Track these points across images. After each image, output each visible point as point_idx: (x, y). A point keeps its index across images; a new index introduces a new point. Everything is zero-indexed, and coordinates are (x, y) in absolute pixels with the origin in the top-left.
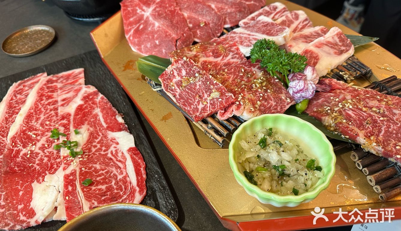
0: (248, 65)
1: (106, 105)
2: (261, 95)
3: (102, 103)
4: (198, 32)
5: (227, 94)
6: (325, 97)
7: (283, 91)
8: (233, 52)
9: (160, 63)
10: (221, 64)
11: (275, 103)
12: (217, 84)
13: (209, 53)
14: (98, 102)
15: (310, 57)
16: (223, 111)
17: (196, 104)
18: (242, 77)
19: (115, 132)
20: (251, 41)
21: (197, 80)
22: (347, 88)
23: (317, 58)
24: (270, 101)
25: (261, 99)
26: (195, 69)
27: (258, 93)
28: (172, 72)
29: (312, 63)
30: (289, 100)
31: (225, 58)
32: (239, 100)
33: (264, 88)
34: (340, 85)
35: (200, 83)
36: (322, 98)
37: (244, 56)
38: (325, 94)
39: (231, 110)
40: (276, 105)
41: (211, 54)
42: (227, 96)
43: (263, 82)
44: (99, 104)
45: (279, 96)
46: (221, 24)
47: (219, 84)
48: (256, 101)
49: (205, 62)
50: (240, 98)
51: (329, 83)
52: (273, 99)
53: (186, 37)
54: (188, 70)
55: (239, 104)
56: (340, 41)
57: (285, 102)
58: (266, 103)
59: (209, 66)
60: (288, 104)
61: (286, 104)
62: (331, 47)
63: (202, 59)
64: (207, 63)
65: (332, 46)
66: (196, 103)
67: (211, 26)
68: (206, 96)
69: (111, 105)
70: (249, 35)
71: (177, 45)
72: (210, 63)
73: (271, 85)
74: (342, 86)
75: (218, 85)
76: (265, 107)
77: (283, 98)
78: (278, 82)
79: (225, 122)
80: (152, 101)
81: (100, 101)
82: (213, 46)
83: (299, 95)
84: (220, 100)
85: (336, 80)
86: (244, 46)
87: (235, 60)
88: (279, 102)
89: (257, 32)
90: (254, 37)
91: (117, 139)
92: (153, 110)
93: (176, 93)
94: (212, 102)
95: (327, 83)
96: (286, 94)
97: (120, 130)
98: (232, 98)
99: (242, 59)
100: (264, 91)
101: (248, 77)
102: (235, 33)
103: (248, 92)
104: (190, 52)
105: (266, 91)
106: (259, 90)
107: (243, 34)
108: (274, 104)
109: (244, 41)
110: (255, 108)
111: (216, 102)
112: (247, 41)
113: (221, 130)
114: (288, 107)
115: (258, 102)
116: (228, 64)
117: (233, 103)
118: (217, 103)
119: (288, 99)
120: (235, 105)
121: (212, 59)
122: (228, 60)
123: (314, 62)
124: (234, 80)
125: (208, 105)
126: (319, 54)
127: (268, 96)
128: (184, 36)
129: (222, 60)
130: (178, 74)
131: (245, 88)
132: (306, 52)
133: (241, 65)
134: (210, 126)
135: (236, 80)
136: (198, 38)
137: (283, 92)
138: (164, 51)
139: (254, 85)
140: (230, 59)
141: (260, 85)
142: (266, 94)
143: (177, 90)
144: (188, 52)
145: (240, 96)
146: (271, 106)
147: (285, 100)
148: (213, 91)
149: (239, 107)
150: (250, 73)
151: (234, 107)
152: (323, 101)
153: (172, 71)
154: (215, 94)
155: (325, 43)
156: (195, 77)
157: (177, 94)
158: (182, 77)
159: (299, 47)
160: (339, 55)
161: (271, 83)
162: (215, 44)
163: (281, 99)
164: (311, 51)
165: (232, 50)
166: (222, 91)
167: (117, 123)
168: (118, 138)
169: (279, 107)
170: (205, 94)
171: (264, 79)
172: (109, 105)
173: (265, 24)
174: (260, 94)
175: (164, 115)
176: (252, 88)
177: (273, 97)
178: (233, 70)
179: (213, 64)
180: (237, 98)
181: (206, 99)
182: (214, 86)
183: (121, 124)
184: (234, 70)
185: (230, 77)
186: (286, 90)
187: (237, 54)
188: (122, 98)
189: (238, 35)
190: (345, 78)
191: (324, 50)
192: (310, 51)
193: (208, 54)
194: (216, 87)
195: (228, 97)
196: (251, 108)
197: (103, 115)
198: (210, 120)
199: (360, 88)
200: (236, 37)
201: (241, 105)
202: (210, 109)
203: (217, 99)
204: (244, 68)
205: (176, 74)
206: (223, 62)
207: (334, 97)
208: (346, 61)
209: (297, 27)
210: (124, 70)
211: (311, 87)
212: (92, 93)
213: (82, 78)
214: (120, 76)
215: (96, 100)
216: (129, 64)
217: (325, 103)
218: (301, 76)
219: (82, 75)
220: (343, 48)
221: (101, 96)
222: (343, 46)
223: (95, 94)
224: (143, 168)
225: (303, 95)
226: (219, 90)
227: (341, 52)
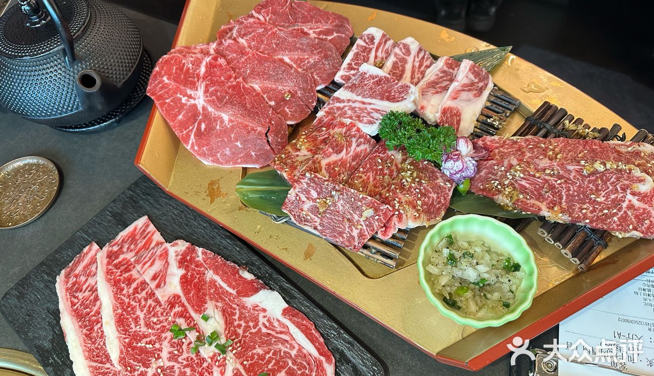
0: (382, 151)
1: (216, 262)
2: (417, 190)
3: (209, 260)
4: (287, 110)
5: (382, 208)
6: (487, 168)
7: (438, 175)
8: (354, 136)
9: (268, 182)
10: (349, 160)
11: (436, 195)
12: (365, 198)
13: (328, 150)
14: (202, 262)
15: (451, 117)
16: (384, 228)
17: (348, 232)
18: (382, 170)
19: (252, 295)
20: (371, 115)
21: (336, 198)
22: (504, 142)
23: (459, 113)
24: (430, 195)
25: (419, 196)
26: (327, 185)
27: (412, 190)
28: (298, 198)
29: (455, 122)
30: (449, 185)
31: (349, 149)
32: (397, 208)
33: (417, 180)
34: (497, 142)
35: (342, 202)
36: (484, 169)
37: (370, 136)
38: (485, 163)
39: (393, 224)
40: (438, 198)
41: (330, 150)
42: (382, 210)
43: (413, 172)
44: (206, 264)
45: (437, 184)
46: (312, 87)
47: (367, 198)
48: (415, 202)
49: (329, 165)
50: (397, 205)
51: (483, 145)
52: (431, 190)
53: (277, 125)
54: (318, 189)
55: (399, 214)
56: (475, 77)
57: (445, 188)
58: (426, 199)
59: (336, 169)
60: (449, 191)
61: (447, 192)
62: (469, 90)
63: (324, 162)
64: (332, 166)
65: (469, 88)
66: (347, 230)
67: (300, 95)
68: (356, 217)
69: (223, 259)
70: (364, 103)
71: (270, 140)
72: (335, 163)
73: (422, 172)
74: (498, 143)
75: (367, 200)
76: (427, 205)
77: (442, 184)
78: (427, 164)
79: (391, 241)
80: (278, 236)
81: (203, 258)
82: (323, 133)
83: (458, 176)
84: (377, 217)
85: (490, 138)
86: (366, 123)
87: (362, 147)
88: (440, 191)
89: (371, 97)
90: (372, 106)
91: (259, 305)
92: (286, 249)
93: (315, 223)
94: (367, 223)
95: (481, 145)
96: (442, 177)
97: (256, 291)
98: (390, 210)
99: (369, 142)
100: (418, 184)
101: (389, 166)
102: (338, 100)
103: (401, 193)
104: (298, 153)
105: (420, 183)
106: (413, 185)
107: (354, 102)
108: (435, 196)
109: (362, 115)
110: (418, 211)
111: (372, 222)
112: (365, 115)
113: (391, 253)
114: (451, 194)
115: (418, 202)
116: (356, 157)
117: (393, 215)
118: (374, 222)
119: (447, 183)
120: (395, 216)
121: (334, 158)
122: (354, 151)
123: (457, 120)
124: (375, 179)
125: (365, 228)
126: (458, 107)
127: (425, 188)
128: (273, 125)
129: (347, 153)
130: (308, 198)
131: (396, 189)
132: (444, 112)
133: (374, 155)
134: (374, 251)
135: (378, 177)
136: (290, 119)
137: (439, 176)
138: (253, 154)
139: (404, 180)
140: (356, 148)
141: (411, 178)
142: (422, 188)
143: (314, 219)
144: (296, 153)
145: (395, 202)
146: (433, 200)
147: (445, 186)
148: (364, 208)
149: (400, 217)
150: (388, 161)
151: (395, 219)
152: (487, 174)
153: (297, 195)
154: (369, 213)
155: (461, 88)
156: (332, 196)
157: (317, 224)
158: (314, 200)
159: (432, 105)
160: (479, 96)
161: (420, 168)
162: (324, 129)
163: (440, 187)
164: (449, 107)
165: (353, 133)
166: (375, 205)
167: (247, 282)
168: (260, 303)
169: (442, 198)
170: (354, 214)
171: (412, 167)
172: (220, 260)
173: (376, 80)
174: (415, 190)
175: (304, 251)
176: (404, 185)
177: (431, 188)
178: (368, 166)
179: (340, 163)
180: (393, 206)
181: (358, 221)
182: (361, 202)
183: (252, 281)
184: (370, 165)
185: (369, 178)
186: (439, 171)
187: (360, 137)
188: (229, 241)
189: (346, 104)
190: (495, 126)
191: (462, 99)
192: (448, 109)
193: (327, 152)
194: (364, 202)
195: (384, 210)
196: (415, 214)
197: (221, 278)
198: (371, 243)
199: (519, 139)
200: (346, 108)
201: (402, 214)
202: (368, 233)
203: (373, 217)
204: (379, 156)
205: (304, 198)
206: (349, 155)
207: (498, 166)
208: (488, 98)
209: (413, 66)
210: (212, 201)
211: (471, 165)
212: (185, 251)
213: (155, 232)
214: (211, 212)
215: (197, 259)
216: (213, 189)
217: (490, 176)
218: (457, 156)
219: (152, 227)
220: (481, 84)
221: (200, 250)
222: (480, 81)
223: (190, 251)
224: (314, 329)
225: (464, 175)
226: (370, 205)
227: (481, 91)
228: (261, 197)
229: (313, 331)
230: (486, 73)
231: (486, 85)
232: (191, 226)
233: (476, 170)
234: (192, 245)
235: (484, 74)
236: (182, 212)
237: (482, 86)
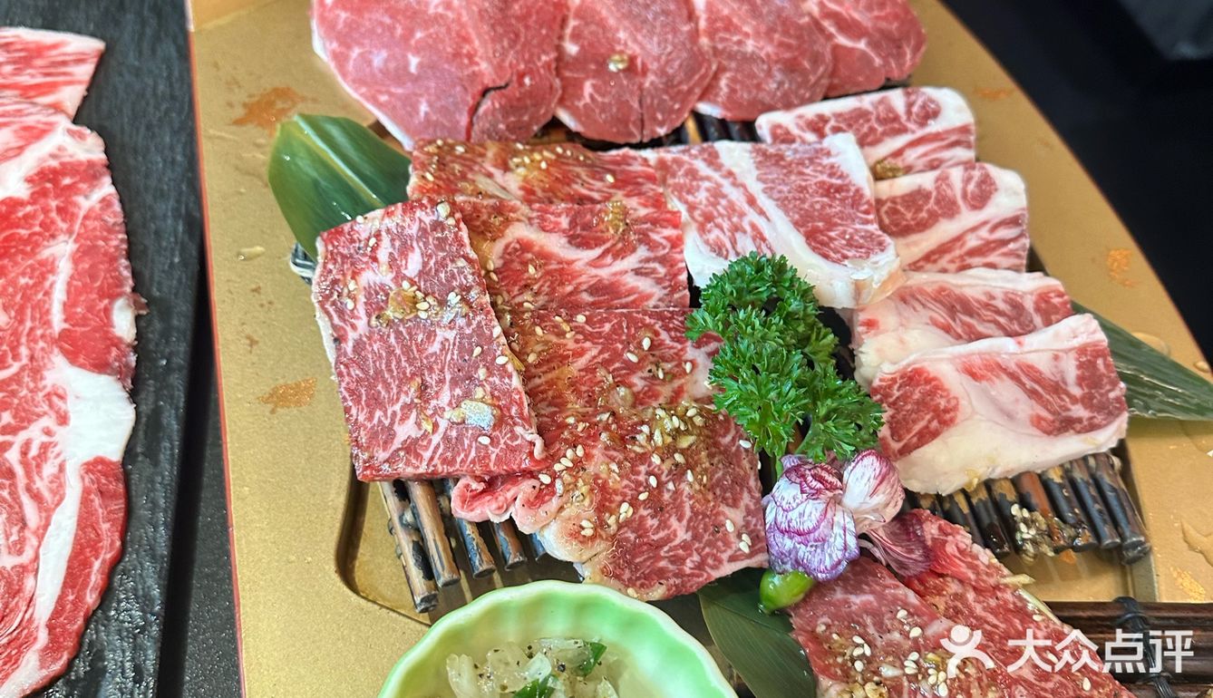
0: (676, 330)
1: (106, 240)
2: (653, 481)
3: (97, 224)
4: (588, 88)
5: (519, 430)
6: (880, 597)
7: (746, 499)
8: (652, 246)
9: (367, 169)
10: (583, 278)
11: (688, 536)
12: (506, 371)
13: (559, 215)
14: (82, 214)
15: (918, 403)
16: (481, 487)
17: (394, 413)
18: (631, 368)
19: (82, 366)
20: (738, 235)
21: (448, 316)
22: (997, 587)
23: (948, 416)
24: (673, 521)
25: (643, 497)
26: (461, 271)
27: (643, 468)
28: (373, 241)
29: (917, 428)
30: (744, 546)
31: (609, 259)
32: (557, 467)
33: (679, 458)
34: (974, 568)
35: (451, 335)
36: (872, 592)
37: (690, 278)
38: (889, 581)
39: (509, 495)
40: (685, 546)
41: (564, 222)
42: (514, 437)
43: (687, 432)
44: (83, 224)
45: (718, 514)
46: (690, 91)
47: (510, 377)
48: (618, 498)
49: (525, 246)
50: (566, 462)
51: (934, 539)
52: (688, 513)
53: (531, 94)
54: (432, 263)
55: (547, 486)
56: (1080, 381)
57: (727, 544)
58: (652, 523)
59: (531, 270)
60: (732, 559)
61: (725, 556)
62: (1032, 394)
63: (520, 231)
64: (529, 256)
65: (1037, 387)
66: (397, 407)
67: (647, 84)
68: (445, 397)
69: (125, 246)
70: (752, 201)
71: (481, 110)
72: (545, 256)
73: (711, 456)
74: (978, 574)
75: (507, 380)
76: (639, 537)
77: (729, 527)
78: (746, 450)
79: (469, 532)
80: (270, 303)
81: (91, 209)
82: (598, 184)
83: (788, 544)
84: (485, 440)
85: (969, 541)
86: (707, 242)
87: (644, 285)
88: (706, 537)
89: (783, 203)
90: (761, 222)
91: (70, 399)
92: (253, 342)
93: (348, 329)
94: (454, 434)
95: (928, 537)
96: (749, 512)
97: (100, 366)
98: (531, 454)
99: (674, 289)
100: (670, 471)
101: (655, 377)
102: (713, 160)
103: (607, 448)
104: (497, 173)
105: (678, 473)
106: (656, 460)
107: (735, 184)
108: (683, 535)
109: (719, 220)
110: (600, 524)
111: (466, 442)
112: (726, 225)
113: (436, 557)
114: (728, 569)
115: (625, 506)
116: (606, 292)
117: (530, 474)
118: (470, 446)
119: (745, 537)
120: (533, 482)
121: (556, 244)
122: (615, 274)
123: (927, 427)
124: (590, 370)
125: (436, 439)
126: (963, 403)
127: (677, 493)
128: (521, 84)
129: (594, 263)
130: (393, 263)
131: (607, 428)
132: (911, 379)
133: (648, 320)
134: (408, 517)
135: (601, 373)
136: (575, 112)
137: (742, 504)
139: (645, 429)
140: (626, 272)
141: (669, 440)
142: (671, 486)
143: (358, 318)
144: (492, 170)
145: (569, 453)
146: (667, 540)
147: (733, 538)
148: (479, 393)
149: (543, 495)
150: (668, 366)
151: (525, 488)
152: (866, 609)
153: (378, 235)
154: (479, 414)
155: (1013, 367)
156: (443, 303)
157: (352, 336)
158: (399, 278)
159: (902, 341)
160: (1049, 433)
161: (716, 444)
162: (610, 179)
163: (719, 527)
164: (934, 379)
165: (655, 237)
166: (509, 410)
167: (108, 332)
168: (77, 397)
169: (696, 558)
170: (447, 387)
171: (698, 421)
172: (115, 243)
173: (834, 181)
174: (649, 474)
175: (281, 382)
176: (634, 438)
177: (692, 507)
178: (607, 327)
179: (554, 266)
180: (553, 458)
181: (439, 411)
182: (490, 373)
183: (116, 342)
184: (613, 331)
185: (579, 353)
186: (758, 495)
187: (662, 260)
188: (180, 228)
189: (716, 176)
190: (1018, 536)
191: (993, 393)
192: (928, 381)
193: (552, 218)
194: (496, 380)
195: (518, 442)
196: (585, 523)
197: (72, 277)
198: (418, 492)
199: (1041, 613)
200: (706, 184)
201: (554, 493)
202: (432, 459)
203: (480, 432)
204: (657, 334)
205: (383, 255)
206: (594, 271)
207: (910, 614)
208: (1071, 462)
209: (959, 239)
210: (239, 122)
211: (839, 543)
212: (80, 163)
213: (80, 82)
214: (210, 138)
215: (80, 200)
216: (271, 104)
217: (869, 621)
218: (819, 485)
219: (85, 71)
220: (1079, 411)
221: (106, 188)
222: (1087, 401)
223: (88, 174)
224: (104, 561)
225: (801, 554)
226: (499, 402)
227: (1065, 425)
228: (316, 184)
229: (97, 565)
230: (1117, 399)
231: (1092, 427)
232: (154, 136)
233: (841, 568)
234: (108, 167)
235: (1112, 395)
236: (173, 98)
237: (1080, 420)
